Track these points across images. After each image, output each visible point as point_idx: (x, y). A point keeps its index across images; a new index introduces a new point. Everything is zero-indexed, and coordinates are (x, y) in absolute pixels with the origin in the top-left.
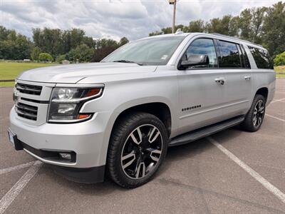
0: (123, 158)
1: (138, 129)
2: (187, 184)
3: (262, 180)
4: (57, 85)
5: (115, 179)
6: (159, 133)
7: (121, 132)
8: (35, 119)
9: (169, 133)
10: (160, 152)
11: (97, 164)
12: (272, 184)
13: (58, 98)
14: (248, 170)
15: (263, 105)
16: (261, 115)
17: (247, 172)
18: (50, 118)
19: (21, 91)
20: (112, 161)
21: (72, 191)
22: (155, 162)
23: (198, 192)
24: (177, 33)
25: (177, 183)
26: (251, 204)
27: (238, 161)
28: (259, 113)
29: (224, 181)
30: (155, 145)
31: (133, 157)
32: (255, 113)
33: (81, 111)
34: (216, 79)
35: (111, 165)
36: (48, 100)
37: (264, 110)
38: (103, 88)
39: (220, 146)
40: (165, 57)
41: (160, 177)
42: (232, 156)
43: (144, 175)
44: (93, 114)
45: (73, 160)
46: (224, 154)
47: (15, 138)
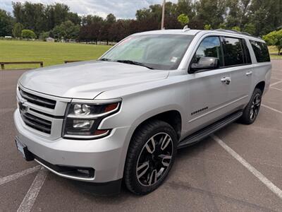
0: (138, 169)
1: (152, 138)
2: (196, 187)
3: (265, 180)
4: (73, 101)
5: (130, 189)
6: (170, 139)
7: (137, 144)
8: (49, 132)
9: (178, 137)
10: (170, 157)
11: (115, 178)
12: (275, 185)
13: (74, 113)
14: (251, 169)
15: (260, 98)
16: (257, 108)
17: (250, 171)
18: (66, 133)
19: (29, 101)
20: (128, 172)
21: (86, 199)
22: (165, 167)
23: (208, 196)
24: (184, 30)
25: (187, 187)
26: (259, 207)
27: (240, 159)
28: (255, 106)
29: (230, 182)
30: (166, 152)
31: (147, 166)
32: (253, 106)
33: (99, 128)
34: (223, 79)
35: (127, 176)
36: (63, 115)
37: (260, 103)
38: (121, 102)
39: (220, 142)
40: (174, 60)
41: (169, 181)
42: (234, 153)
43: (156, 181)
44: (111, 130)
45: (92, 175)
46: (226, 151)
47: (26, 149)
